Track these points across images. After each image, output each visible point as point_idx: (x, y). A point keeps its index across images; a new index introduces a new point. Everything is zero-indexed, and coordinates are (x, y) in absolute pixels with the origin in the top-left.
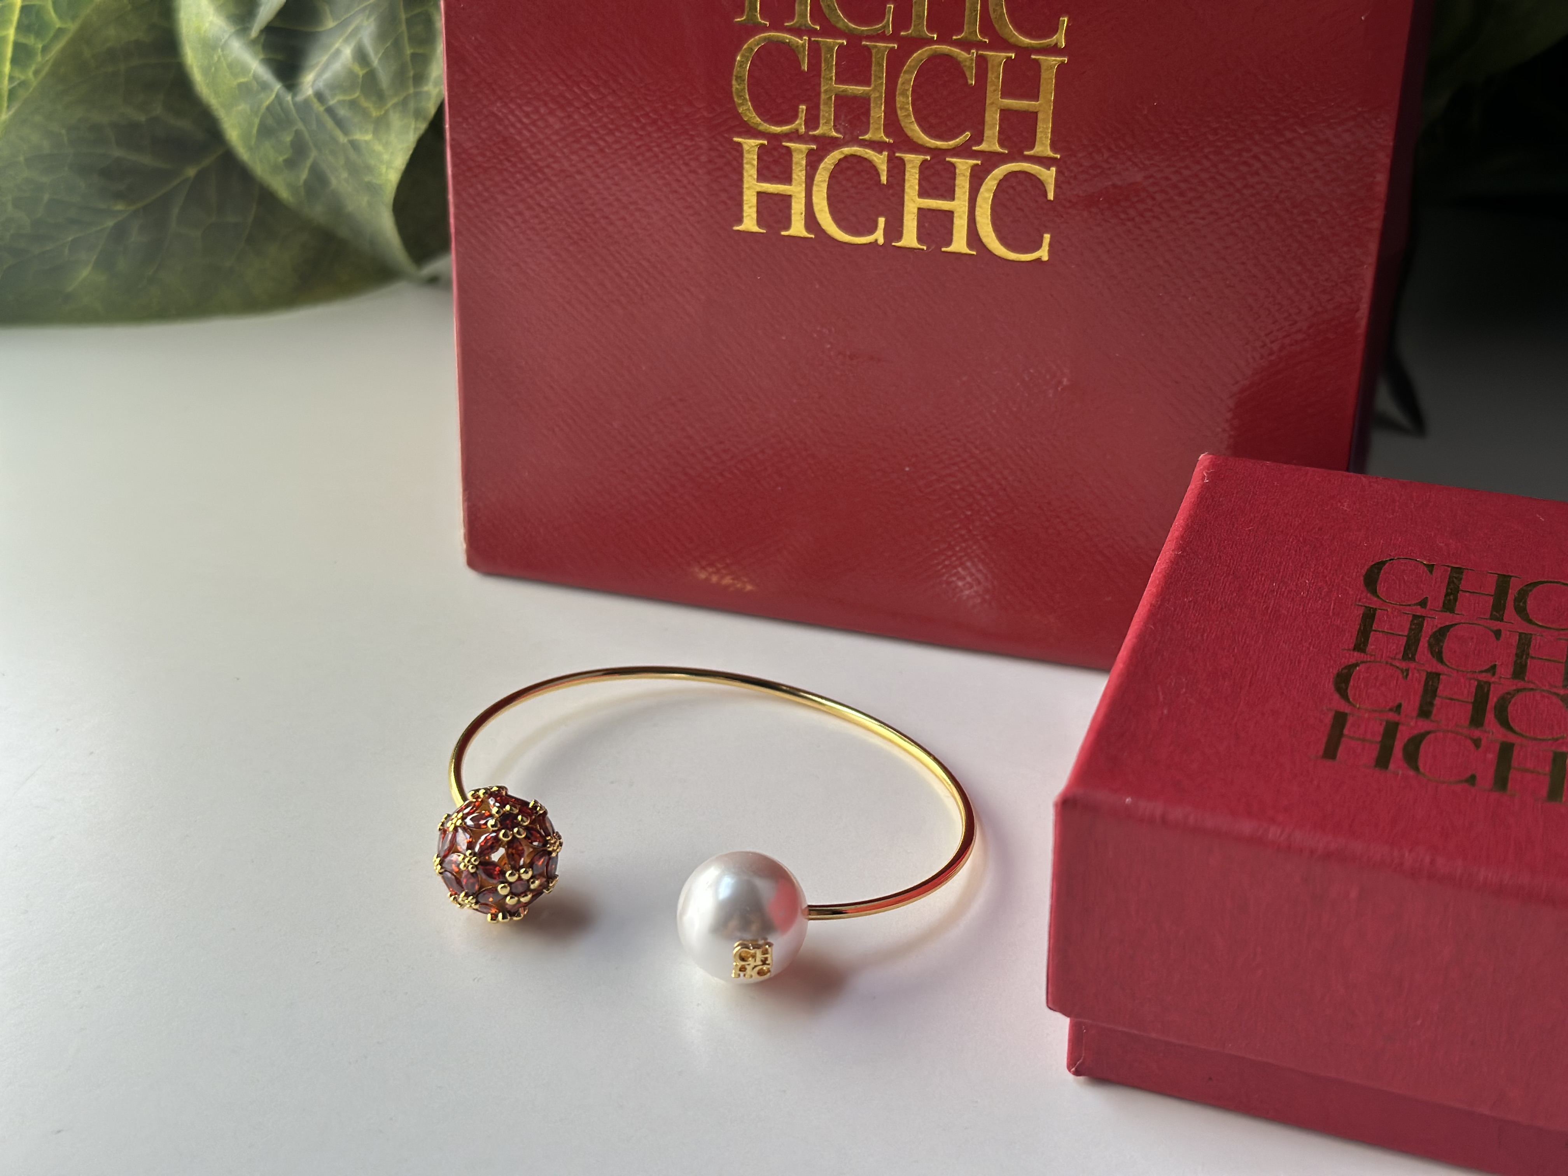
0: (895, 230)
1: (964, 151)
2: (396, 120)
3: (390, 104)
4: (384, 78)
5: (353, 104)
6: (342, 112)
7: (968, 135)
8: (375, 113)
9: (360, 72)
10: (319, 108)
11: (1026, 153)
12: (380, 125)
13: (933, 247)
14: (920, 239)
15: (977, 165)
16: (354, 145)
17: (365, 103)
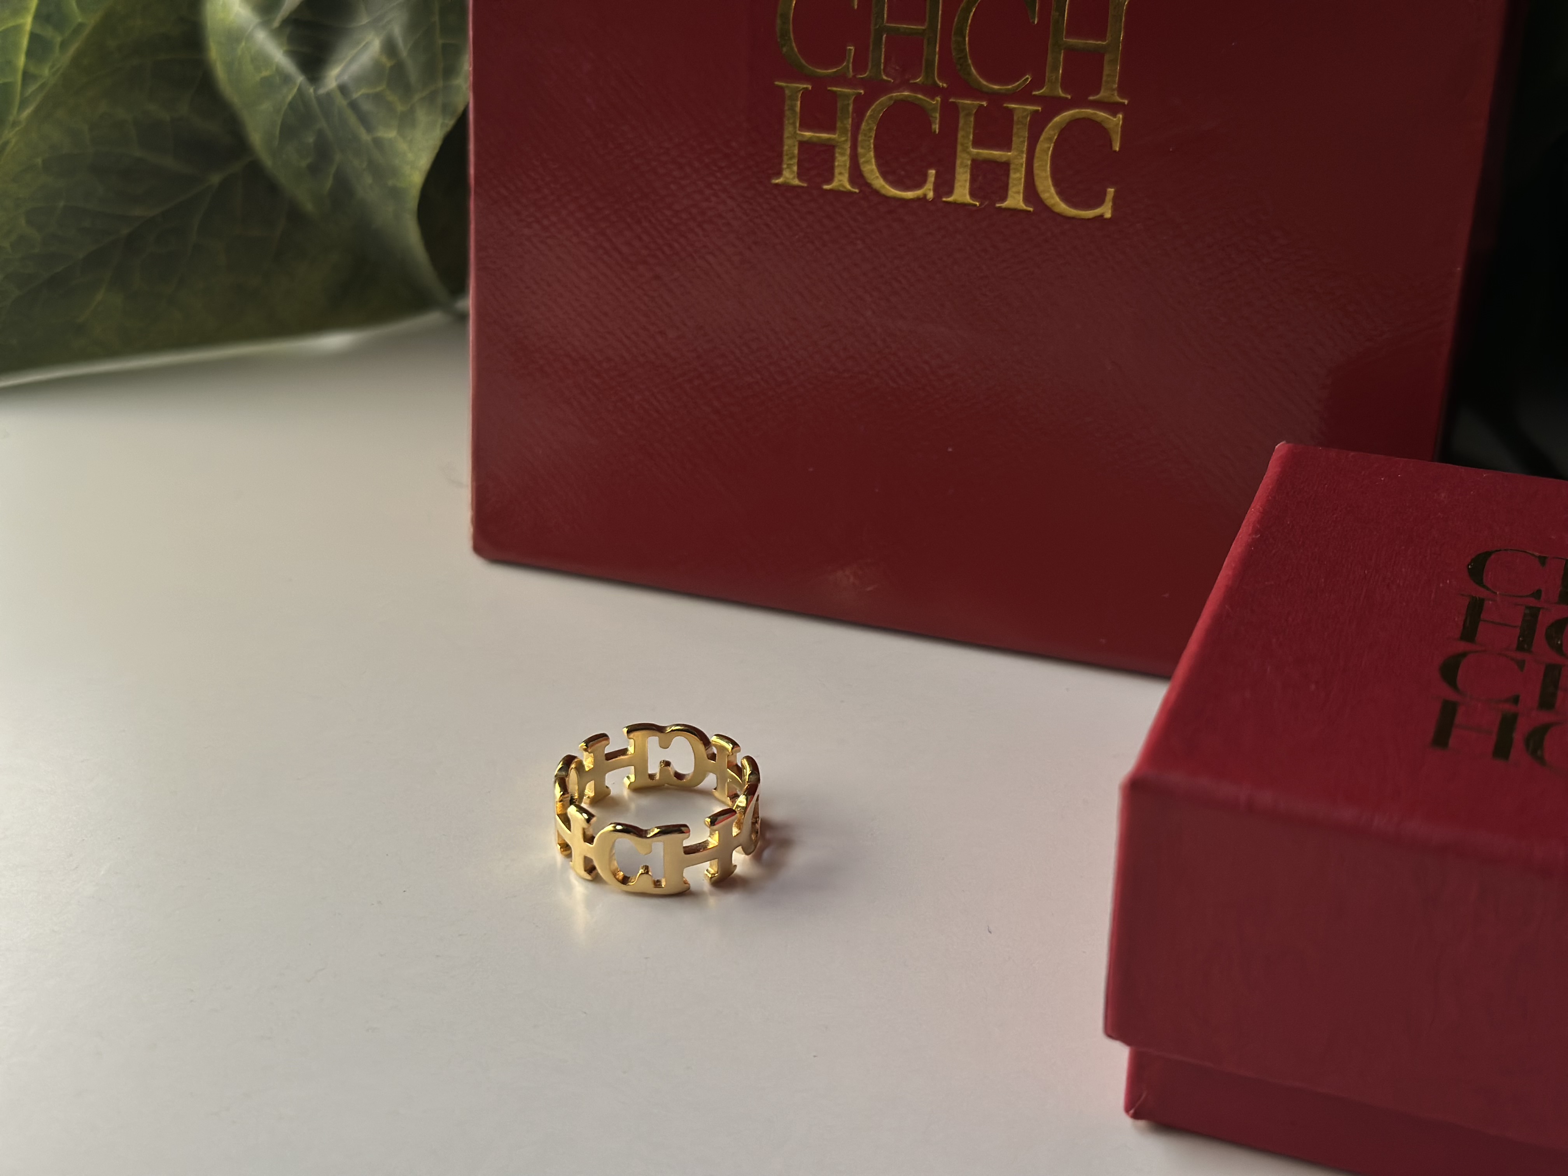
0: (945, 184)
1: (1024, 96)
2: (422, 116)
3: (417, 97)
4: (413, 73)
5: (378, 98)
6: (367, 106)
7: (1028, 78)
8: (400, 108)
9: (388, 63)
10: (341, 102)
11: (1091, 98)
12: (406, 121)
13: (986, 203)
14: (973, 194)
15: (1037, 111)
16: (378, 143)
17: (391, 97)
